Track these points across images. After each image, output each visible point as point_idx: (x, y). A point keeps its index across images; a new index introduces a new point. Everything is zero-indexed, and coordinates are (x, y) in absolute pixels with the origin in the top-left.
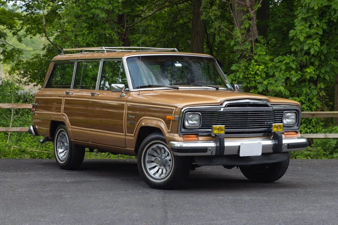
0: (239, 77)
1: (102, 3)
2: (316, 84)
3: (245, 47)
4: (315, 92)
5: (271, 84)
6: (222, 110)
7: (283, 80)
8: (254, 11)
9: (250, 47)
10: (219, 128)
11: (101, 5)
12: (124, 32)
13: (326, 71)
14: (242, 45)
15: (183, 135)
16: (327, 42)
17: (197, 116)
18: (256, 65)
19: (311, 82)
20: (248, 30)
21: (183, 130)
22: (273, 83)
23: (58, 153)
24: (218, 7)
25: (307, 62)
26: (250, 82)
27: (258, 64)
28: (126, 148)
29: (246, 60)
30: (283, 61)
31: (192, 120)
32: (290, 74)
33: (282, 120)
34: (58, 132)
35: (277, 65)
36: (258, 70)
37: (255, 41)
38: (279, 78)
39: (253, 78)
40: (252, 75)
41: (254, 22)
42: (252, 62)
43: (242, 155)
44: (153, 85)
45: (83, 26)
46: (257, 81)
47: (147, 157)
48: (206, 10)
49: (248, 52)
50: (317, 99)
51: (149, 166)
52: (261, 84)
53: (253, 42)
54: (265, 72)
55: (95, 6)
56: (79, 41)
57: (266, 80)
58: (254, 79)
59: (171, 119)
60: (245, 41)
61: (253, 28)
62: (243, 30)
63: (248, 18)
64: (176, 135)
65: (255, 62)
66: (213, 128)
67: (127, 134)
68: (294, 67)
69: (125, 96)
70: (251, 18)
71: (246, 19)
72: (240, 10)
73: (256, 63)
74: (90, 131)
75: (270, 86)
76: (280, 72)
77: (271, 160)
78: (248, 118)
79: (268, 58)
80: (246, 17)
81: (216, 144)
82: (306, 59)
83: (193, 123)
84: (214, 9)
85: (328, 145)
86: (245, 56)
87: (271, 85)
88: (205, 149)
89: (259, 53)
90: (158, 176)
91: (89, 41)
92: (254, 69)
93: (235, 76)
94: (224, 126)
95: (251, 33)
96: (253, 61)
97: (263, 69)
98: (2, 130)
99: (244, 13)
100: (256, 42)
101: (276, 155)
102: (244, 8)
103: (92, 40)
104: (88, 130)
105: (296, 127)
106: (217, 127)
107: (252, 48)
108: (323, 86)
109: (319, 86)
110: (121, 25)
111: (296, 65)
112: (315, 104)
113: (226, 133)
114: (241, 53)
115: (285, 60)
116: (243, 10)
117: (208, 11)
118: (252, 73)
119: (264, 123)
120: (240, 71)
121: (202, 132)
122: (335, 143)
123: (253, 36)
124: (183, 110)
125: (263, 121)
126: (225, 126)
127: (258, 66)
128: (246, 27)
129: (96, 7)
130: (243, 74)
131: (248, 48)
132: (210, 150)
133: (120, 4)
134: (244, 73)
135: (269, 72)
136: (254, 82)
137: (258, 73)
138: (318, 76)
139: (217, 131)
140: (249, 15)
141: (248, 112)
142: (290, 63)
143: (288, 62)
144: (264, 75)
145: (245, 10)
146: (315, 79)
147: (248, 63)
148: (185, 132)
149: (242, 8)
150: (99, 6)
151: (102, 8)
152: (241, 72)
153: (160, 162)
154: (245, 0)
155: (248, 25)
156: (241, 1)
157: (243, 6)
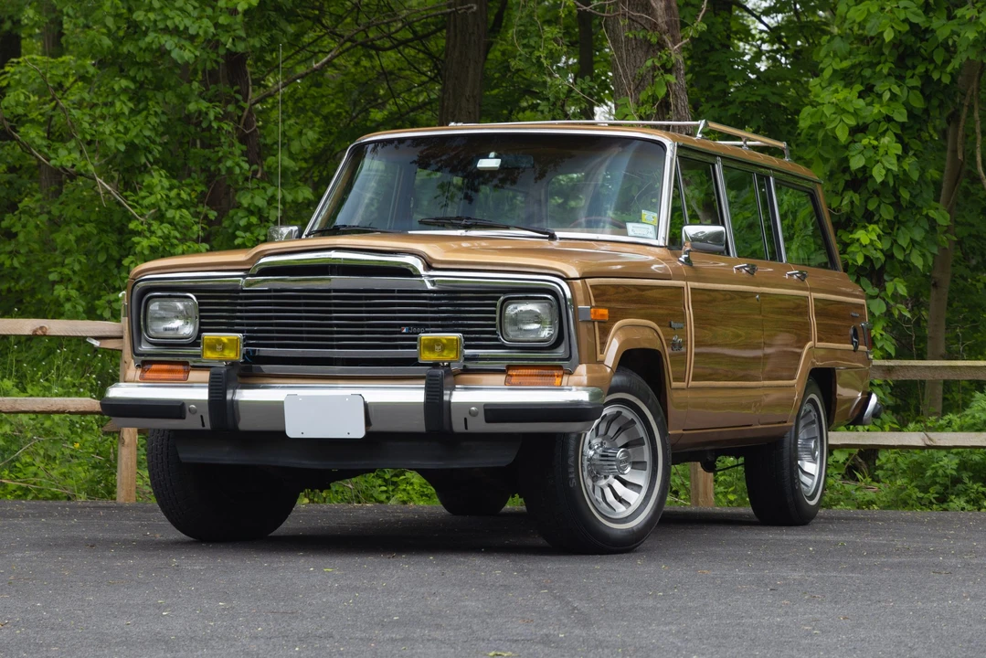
1: (179, 13)
2: (880, 283)
4: (879, 308)
8: (679, 44)
11: (177, 20)
12: (245, 113)
13: (913, 242)
16: (915, 145)
19: (863, 276)
20: (665, 105)
24: (562, 31)
25: (852, 212)
41: (680, 81)
45: (116, 87)
48: (526, 41)
50: (884, 329)
56: (104, 133)
61: (678, 101)
62: (647, 107)
63: (663, 66)
70: (673, 65)
71: (656, 68)
72: (634, 42)
80: (658, 64)
82: (852, 202)
84: (549, 35)
85: (929, 473)
91: (137, 136)
95: (671, 113)
99: (647, 52)
102: (650, 33)
103: (147, 133)
108: (902, 290)
109: (890, 287)
110: (236, 88)
112: (879, 345)
116: (645, 41)
117: (532, 43)
122: (955, 467)
128: (658, 96)
129: (161, 25)
133: (239, 18)
138: (889, 256)
140: (665, 57)
145: (654, 40)
146: (877, 266)
149: (641, 35)
150: (169, 23)
151: (182, 28)
154: (654, 9)
155: (665, 89)
156: (639, 12)
157: (647, 26)
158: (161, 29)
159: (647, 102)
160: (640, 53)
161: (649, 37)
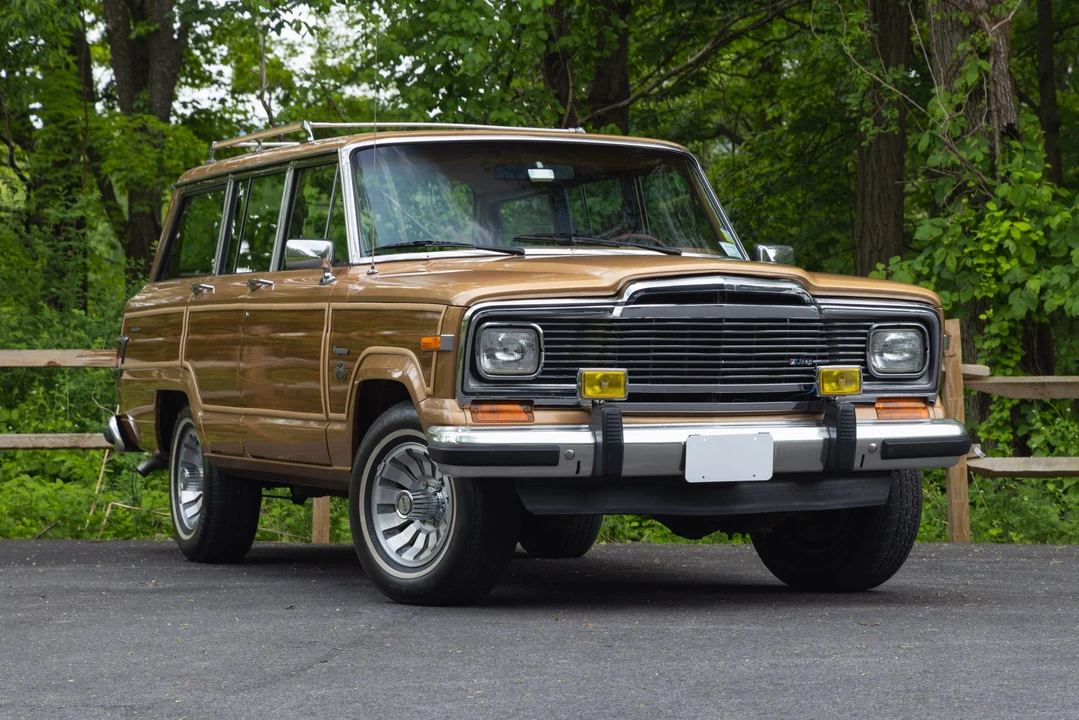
0: (942, 263)
3: (963, 154)
5: (1058, 288)
6: (617, 312)
8: (999, 24)
9: (984, 154)
10: (605, 378)
14: (950, 149)
15: (474, 402)
17: (525, 335)
18: (1004, 219)
20: (976, 93)
21: (473, 385)
22: (1062, 284)
23: (181, 506)
24: (870, 15)
27: (1010, 214)
28: (331, 466)
29: (966, 200)
31: (505, 350)
33: (864, 357)
34: (179, 432)
36: (1009, 236)
37: (1003, 135)
39: (989, 267)
40: (987, 255)
41: (999, 66)
42: (988, 210)
43: (692, 476)
44: (430, 242)
46: (1005, 280)
47: (378, 490)
48: (831, 27)
49: (976, 171)
51: (383, 523)
52: (1018, 291)
53: (997, 137)
54: (1035, 244)
57: (1038, 276)
58: (992, 270)
59: (433, 346)
60: (964, 132)
61: (996, 88)
62: (960, 95)
63: (978, 50)
64: (450, 403)
65: (999, 211)
66: (580, 379)
67: (331, 415)
69: (334, 280)
70: (989, 49)
71: (971, 53)
72: (949, 24)
73: (1001, 213)
74: (246, 415)
75: (1052, 297)
77: (819, 499)
78: (719, 343)
79: (1046, 192)
80: (971, 48)
81: (594, 436)
83: (512, 358)
84: (856, 21)
86: (965, 186)
87: (1054, 292)
88: (548, 455)
89: (1017, 175)
90: (411, 558)
92: (996, 235)
93: (928, 261)
94: (623, 371)
95: (985, 102)
96: (991, 206)
97: (1029, 232)
98: (60, 441)
99: (964, 34)
100: (1007, 138)
101: (841, 482)
102: (964, 14)
104: (240, 414)
105: (923, 384)
106: (596, 375)
107: (991, 156)
113: (633, 397)
116: (959, 24)
118: (986, 248)
119: (788, 365)
120: (946, 242)
121: (546, 393)
123: (995, 114)
124: (469, 313)
125: (782, 358)
126: (630, 373)
127: (1010, 223)
128: (970, 84)
129: (456, 27)
130: (959, 254)
131: (977, 160)
132: (569, 457)
134: (961, 249)
135: (1055, 248)
136: (992, 283)
137: (1007, 248)
139: (597, 388)
140: (978, 40)
141: (720, 320)
144: (1031, 259)
147: (974, 213)
148: (482, 394)
149: (955, 17)
150: (464, 25)
152: (950, 246)
153: (414, 506)
155: (977, 76)
157: (961, 7)
158: (457, 32)
159: (961, 91)
160: (957, 36)
161: (961, 18)
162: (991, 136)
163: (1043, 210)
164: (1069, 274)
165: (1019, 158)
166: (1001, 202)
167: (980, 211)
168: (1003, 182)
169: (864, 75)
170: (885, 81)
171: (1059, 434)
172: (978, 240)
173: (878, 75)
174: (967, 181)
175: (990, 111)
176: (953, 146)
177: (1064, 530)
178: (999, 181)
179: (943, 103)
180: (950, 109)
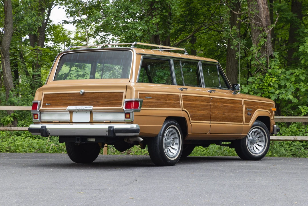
0: (254, 88)
3: (260, 62)
5: (283, 94)
7: (293, 91)
8: (269, 30)
14: (257, 60)
20: (264, 47)
24: (237, 27)
26: (264, 92)
27: (271, 76)
29: (261, 73)
30: (294, 73)
32: (300, 85)
35: (288, 77)
36: (271, 81)
37: (270, 57)
38: (290, 89)
39: (266, 89)
40: (266, 86)
41: (269, 41)
46: (270, 92)
48: (227, 30)
49: (263, 66)
52: (273, 94)
53: (268, 58)
54: (277, 84)
55: (132, 26)
57: (278, 90)
60: (260, 56)
61: (268, 46)
62: (259, 47)
63: (264, 36)
65: (269, 75)
68: (303, 78)
70: (266, 36)
71: (262, 37)
73: (269, 76)
75: (281, 95)
76: (290, 83)
79: (280, 71)
84: (234, 28)
86: (260, 70)
89: (273, 67)
92: (268, 81)
93: (251, 87)
95: (265, 49)
96: (267, 74)
97: (276, 81)
99: (260, 32)
100: (271, 58)
107: (267, 62)
111: (305, 77)
114: (257, 67)
115: (296, 72)
116: (259, 30)
118: (266, 84)
128: (262, 45)
129: (134, 27)
130: (258, 86)
131: (264, 63)
134: (259, 84)
135: (281, 83)
136: (267, 92)
137: (271, 84)
140: (264, 34)
142: (300, 75)
143: (298, 75)
144: (276, 86)
145: (261, 30)
147: (262, 76)
149: (258, 28)
150: (136, 26)
152: (256, 84)
154: (261, 21)
155: (264, 43)
156: (258, 22)
157: (260, 26)
158: (134, 28)
159: (259, 46)
160: (258, 33)
162: (267, 57)
163: (279, 76)
164: (286, 90)
165: (273, 63)
166: (269, 74)
167: (264, 76)
168: (269, 69)
169: (236, 42)
170: (241, 43)
171: (283, 131)
172: (264, 82)
173: (239, 42)
174: (261, 68)
175: (267, 51)
176: (258, 60)
177: (286, 154)
178: (268, 69)
179: (255, 49)
180: (257, 51)
